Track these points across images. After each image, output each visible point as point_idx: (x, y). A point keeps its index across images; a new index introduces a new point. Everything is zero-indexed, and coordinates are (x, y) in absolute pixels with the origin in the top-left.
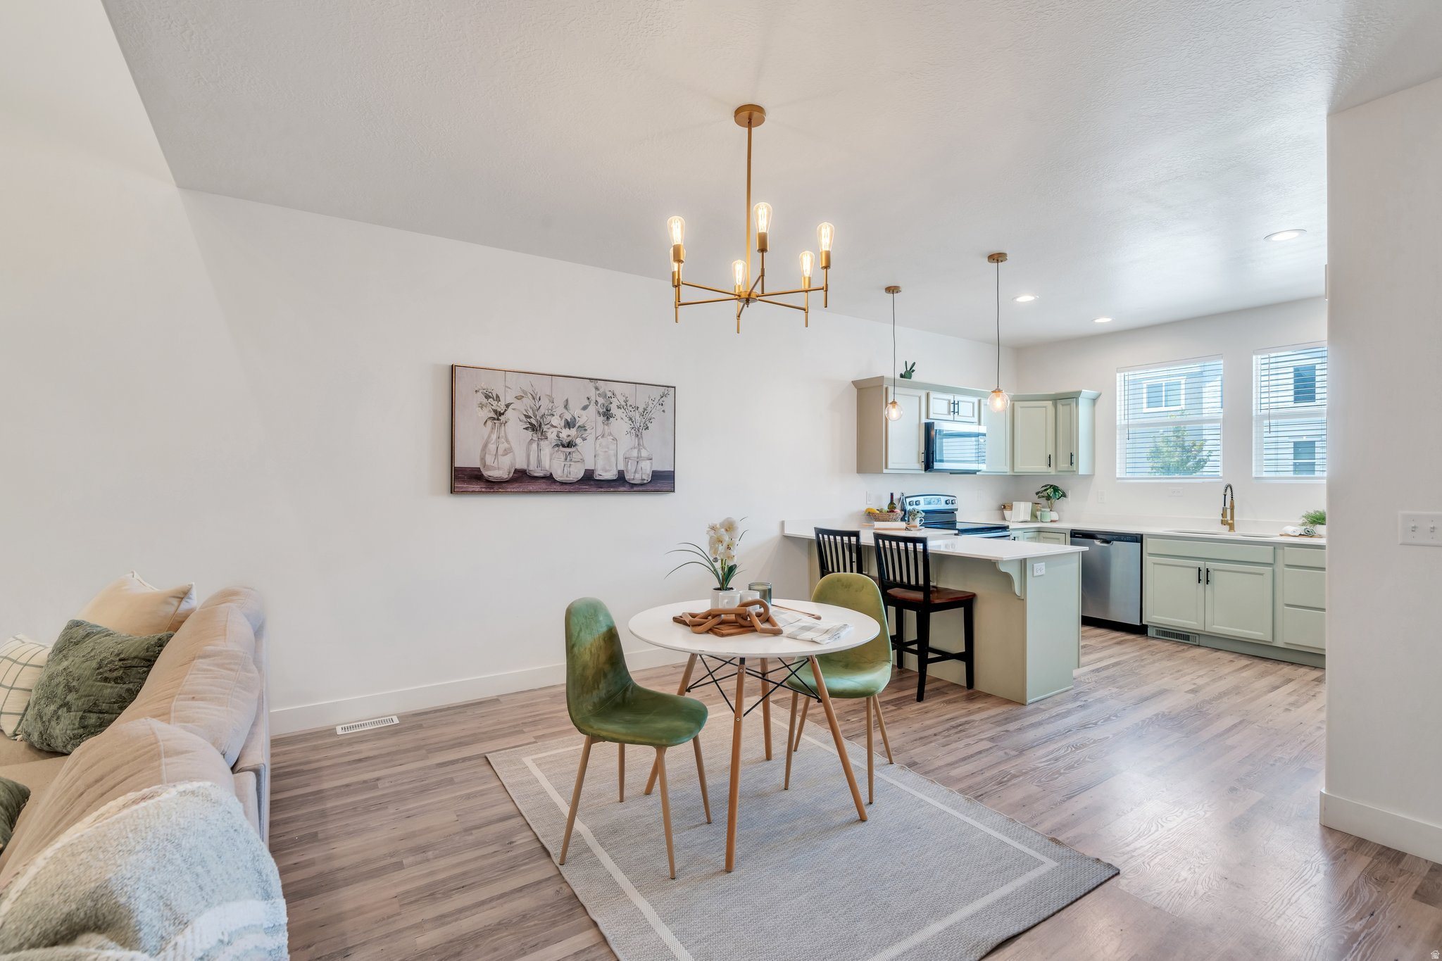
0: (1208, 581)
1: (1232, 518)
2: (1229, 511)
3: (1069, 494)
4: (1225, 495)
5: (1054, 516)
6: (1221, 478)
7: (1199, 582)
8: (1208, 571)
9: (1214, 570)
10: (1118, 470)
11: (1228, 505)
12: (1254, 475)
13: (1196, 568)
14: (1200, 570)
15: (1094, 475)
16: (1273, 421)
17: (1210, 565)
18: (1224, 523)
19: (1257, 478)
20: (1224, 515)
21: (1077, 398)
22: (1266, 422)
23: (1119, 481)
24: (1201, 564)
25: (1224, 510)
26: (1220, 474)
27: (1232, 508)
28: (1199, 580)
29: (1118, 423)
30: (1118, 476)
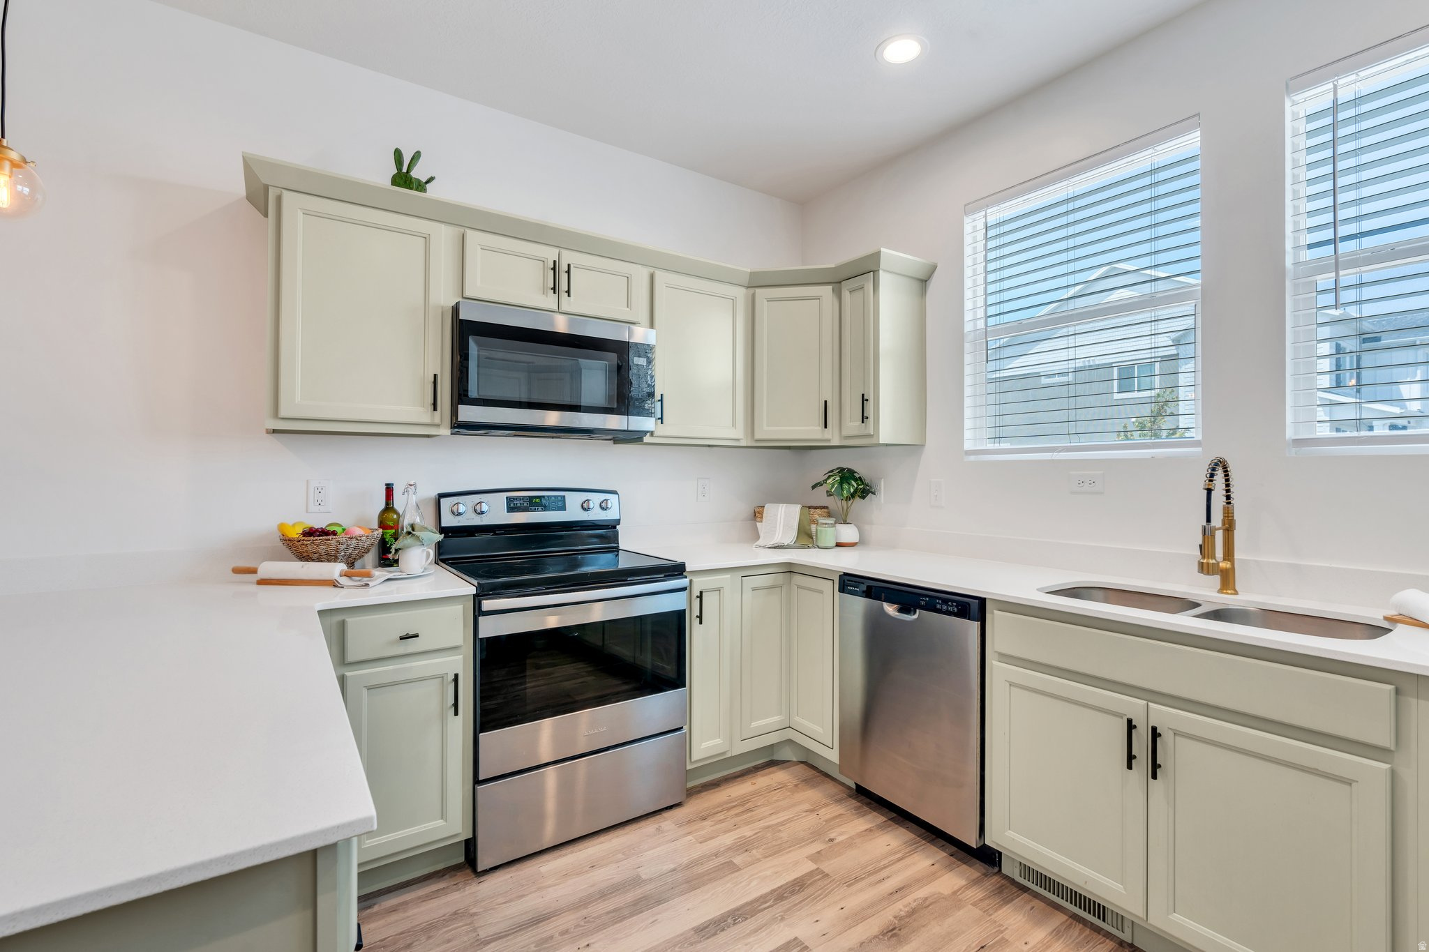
0: (1155, 766)
1: (1229, 554)
2: (1219, 536)
3: (882, 488)
4: (1209, 491)
5: (848, 533)
6: (1198, 444)
7: (1130, 767)
8: (1155, 734)
9: (1176, 733)
10: (968, 434)
11: (1217, 520)
12: (1290, 434)
13: (1120, 716)
14: (1131, 726)
15: (923, 446)
16: (1348, 277)
17: (1162, 715)
18: (1204, 569)
19: (1298, 442)
20: (1206, 548)
21: (875, 272)
22: (1325, 280)
23: (972, 458)
24: (1134, 707)
25: (1208, 533)
26: (1196, 435)
27: (1229, 526)
28: (1130, 758)
29: (968, 327)
30: (968, 446)
